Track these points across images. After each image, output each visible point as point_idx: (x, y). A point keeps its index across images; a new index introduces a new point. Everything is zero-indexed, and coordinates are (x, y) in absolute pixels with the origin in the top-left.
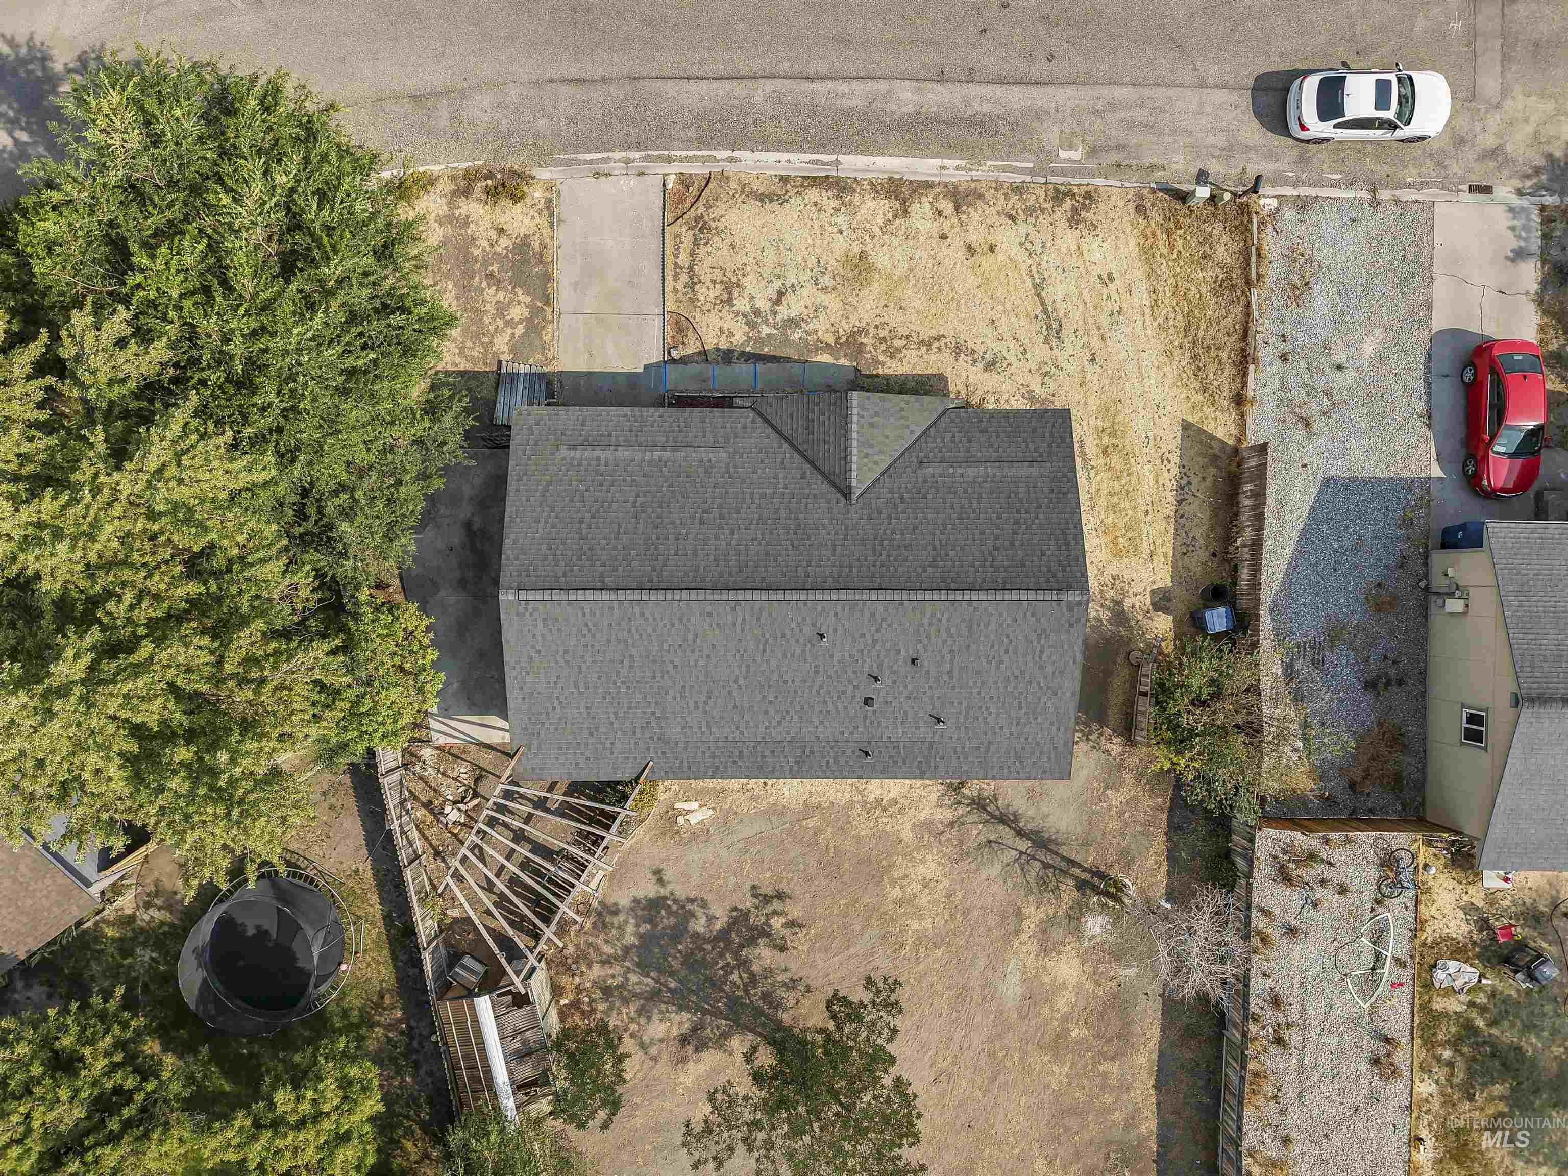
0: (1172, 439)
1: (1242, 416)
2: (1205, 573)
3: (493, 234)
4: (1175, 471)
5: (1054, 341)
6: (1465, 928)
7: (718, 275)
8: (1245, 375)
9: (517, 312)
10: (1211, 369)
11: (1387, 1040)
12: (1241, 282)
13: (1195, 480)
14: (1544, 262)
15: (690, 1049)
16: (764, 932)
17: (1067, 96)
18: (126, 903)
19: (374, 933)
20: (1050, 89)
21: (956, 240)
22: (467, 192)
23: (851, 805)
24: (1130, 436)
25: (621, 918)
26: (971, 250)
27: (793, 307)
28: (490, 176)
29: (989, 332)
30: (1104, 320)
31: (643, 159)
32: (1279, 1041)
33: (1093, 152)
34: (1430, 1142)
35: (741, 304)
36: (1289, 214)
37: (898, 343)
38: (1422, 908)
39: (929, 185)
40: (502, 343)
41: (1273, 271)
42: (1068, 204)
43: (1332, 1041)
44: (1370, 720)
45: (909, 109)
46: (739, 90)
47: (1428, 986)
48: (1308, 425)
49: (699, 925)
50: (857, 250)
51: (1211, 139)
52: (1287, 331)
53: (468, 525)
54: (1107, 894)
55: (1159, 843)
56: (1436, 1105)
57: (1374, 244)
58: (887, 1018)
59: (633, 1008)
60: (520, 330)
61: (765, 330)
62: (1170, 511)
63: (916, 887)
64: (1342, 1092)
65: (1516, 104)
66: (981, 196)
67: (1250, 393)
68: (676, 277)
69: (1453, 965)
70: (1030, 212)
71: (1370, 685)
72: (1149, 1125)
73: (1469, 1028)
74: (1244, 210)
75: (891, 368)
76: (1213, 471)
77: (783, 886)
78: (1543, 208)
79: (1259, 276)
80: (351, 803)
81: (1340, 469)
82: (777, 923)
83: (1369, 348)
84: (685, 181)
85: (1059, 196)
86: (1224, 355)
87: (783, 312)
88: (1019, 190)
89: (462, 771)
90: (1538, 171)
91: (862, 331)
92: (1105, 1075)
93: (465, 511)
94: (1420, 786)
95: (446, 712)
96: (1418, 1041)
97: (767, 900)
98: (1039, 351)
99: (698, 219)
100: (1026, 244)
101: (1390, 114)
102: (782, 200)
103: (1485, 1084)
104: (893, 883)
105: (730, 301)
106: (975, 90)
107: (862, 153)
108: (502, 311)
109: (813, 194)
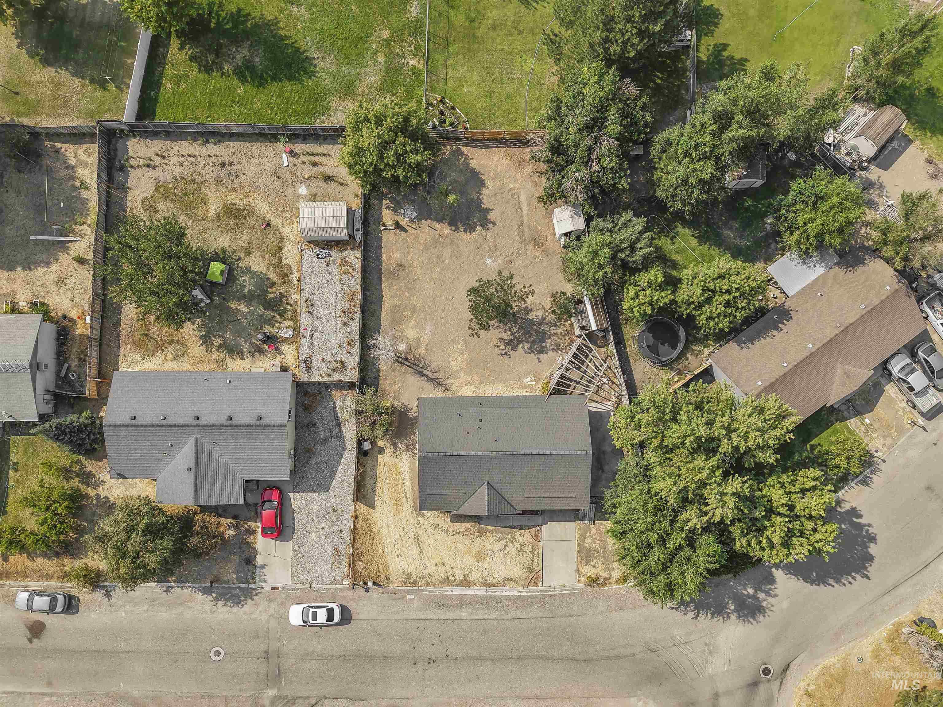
0: (378, 503)
1: (355, 512)
2: (367, 460)
3: (597, 565)
4: (377, 493)
5: (416, 534)
6: (283, 347)
7: (525, 554)
8: (354, 525)
9: (589, 540)
10: (365, 527)
11: (309, 312)
12: (355, 556)
13: (370, 490)
14: (254, 565)
15: (529, 308)
16: (506, 344)
17: (413, 615)
18: (706, 352)
19: (629, 343)
20: (418, 618)
21: (448, 568)
22: (605, 579)
23: (480, 384)
24: (391, 504)
25: (551, 348)
26: (443, 564)
27: (500, 545)
28: (598, 584)
29: (437, 537)
30: (400, 542)
31: (549, 591)
32: (344, 312)
33: (403, 597)
34: (294, 279)
35: (517, 545)
36: (339, 579)
37: (467, 533)
38: (297, 354)
39: (457, 585)
40: (593, 531)
41: (345, 559)
42: (412, 581)
43: (326, 312)
44: (314, 414)
45: (463, 610)
46: (519, 615)
47: (295, 329)
48: (334, 509)
49: (527, 346)
50: (480, 563)
51: (365, 603)
52: (340, 540)
53: (603, 471)
54: (399, 357)
55: (382, 374)
56: (292, 291)
57: (311, 569)
58: (473, 325)
59: (547, 320)
60: (588, 535)
61: (509, 536)
62: (378, 480)
63: (459, 358)
64: (323, 295)
65: (264, 617)
66: (440, 582)
67: (353, 519)
68: (538, 553)
69: (287, 336)
70: (424, 577)
71: (314, 425)
72: (385, 285)
73: (281, 316)
74: (354, 579)
75: (468, 525)
76: (365, 493)
77: (501, 358)
78: (255, 583)
79: (349, 558)
80: (638, 384)
81: (323, 495)
82: (503, 347)
83: (313, 535)
84: (535, 584)
85: (415, 583)
86: (361, 532)
87: (504, 543)
88: (428, 585)
89: (603, 394)
90: (256, 595)
91: (478, 537)
92: (399, 300)
93: (604, 476)
94: (297, 393)
95: (608, 412)
96: (298, 311)
97: (506, 354)
98: (421, 531)
99: (532, 572)
100: (425, 566)
101: (311, 610)
102: (505, 579)
103: (276, 298)
104: (466, 360)
105: (521, 545)
106: (443, 617)
107: (479, 595)
108: (594, 541)
109: (495, 581)
